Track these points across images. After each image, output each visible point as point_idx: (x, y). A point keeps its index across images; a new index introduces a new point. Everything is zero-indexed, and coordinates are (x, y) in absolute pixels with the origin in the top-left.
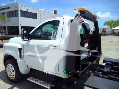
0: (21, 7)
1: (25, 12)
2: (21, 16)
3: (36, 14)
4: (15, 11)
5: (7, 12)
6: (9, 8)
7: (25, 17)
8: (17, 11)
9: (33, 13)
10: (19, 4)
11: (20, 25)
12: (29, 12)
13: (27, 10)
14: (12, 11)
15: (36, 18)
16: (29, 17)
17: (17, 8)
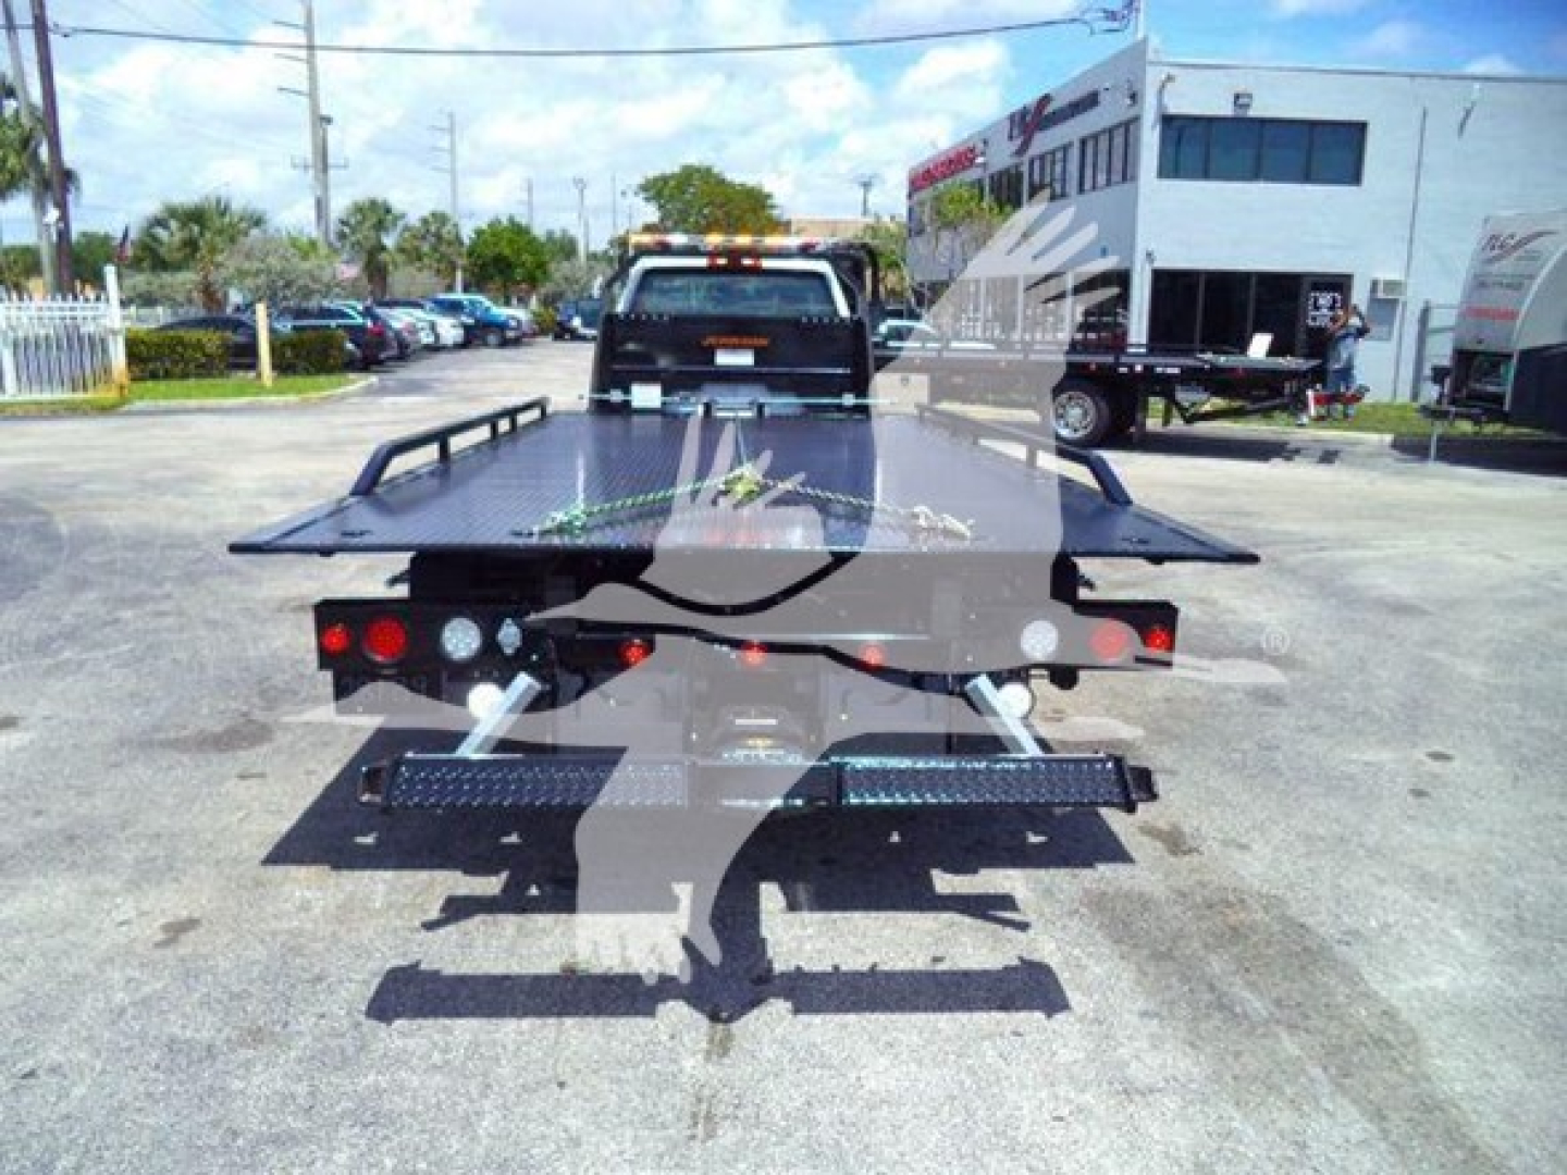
0: (1170, 78)
1: (1211, 122)
2: (1167, 170)
3: (1354, 130)
4: (1125, 124)
5: (1083, 142)
6: (1090, 101)
7: (1205, 171)
8: (1136, 119)
9: (1313, 125)
10: (1150, 56)
11: (1139, 257)
12: (1263, 122)
13: (1241, 101)
14: (1110, 131)
15: (1354, 176)
16: (1256, 173)
17: (1133, 97)
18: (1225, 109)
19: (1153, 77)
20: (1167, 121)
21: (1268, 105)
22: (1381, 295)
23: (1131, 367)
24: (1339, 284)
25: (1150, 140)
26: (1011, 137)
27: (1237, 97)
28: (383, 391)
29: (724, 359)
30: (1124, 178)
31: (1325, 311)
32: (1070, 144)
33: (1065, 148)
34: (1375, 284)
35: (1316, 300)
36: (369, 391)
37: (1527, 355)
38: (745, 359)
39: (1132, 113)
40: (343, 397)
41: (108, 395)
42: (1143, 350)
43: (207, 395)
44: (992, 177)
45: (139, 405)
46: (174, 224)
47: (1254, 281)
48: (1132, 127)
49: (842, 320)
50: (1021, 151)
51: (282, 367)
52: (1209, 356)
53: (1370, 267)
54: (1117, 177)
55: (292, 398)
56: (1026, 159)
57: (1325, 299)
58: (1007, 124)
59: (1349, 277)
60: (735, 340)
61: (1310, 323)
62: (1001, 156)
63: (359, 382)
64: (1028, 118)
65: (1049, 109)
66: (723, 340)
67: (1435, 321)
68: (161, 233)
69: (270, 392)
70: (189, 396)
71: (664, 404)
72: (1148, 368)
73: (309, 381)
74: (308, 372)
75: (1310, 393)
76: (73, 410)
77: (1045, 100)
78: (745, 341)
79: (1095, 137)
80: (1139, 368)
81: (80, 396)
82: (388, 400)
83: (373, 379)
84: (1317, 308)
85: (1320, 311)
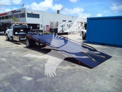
2: (27, 17)
3: (39, 15)
4: (24, 13)
6: (20, 11)
7: (30, 17)
8: (25, 13)
9: (36, 14)
12: (33, 14)
15: (39, 18)
16: (33, 17)
18: (31, 13)
19: (26, 10)
20: (27, 13)
21: (34, 13)
24: (39, 24)
25: (26, 15)
29: (21, 31)
30: (24, 17)
33: (18, 14)
34: (41, 25)
37: (54, 29)
38: (22, 30)
44: (9, 16)
49: (28, 28)
50: (13, 14)
53: (41, 23)
56: (13, 15)
62: (11, 14)
64: (13, 11)
67: (45, 27)
71: (18, 34)
77: (15, 10)
79: (21, 14)
85: (38, 26)
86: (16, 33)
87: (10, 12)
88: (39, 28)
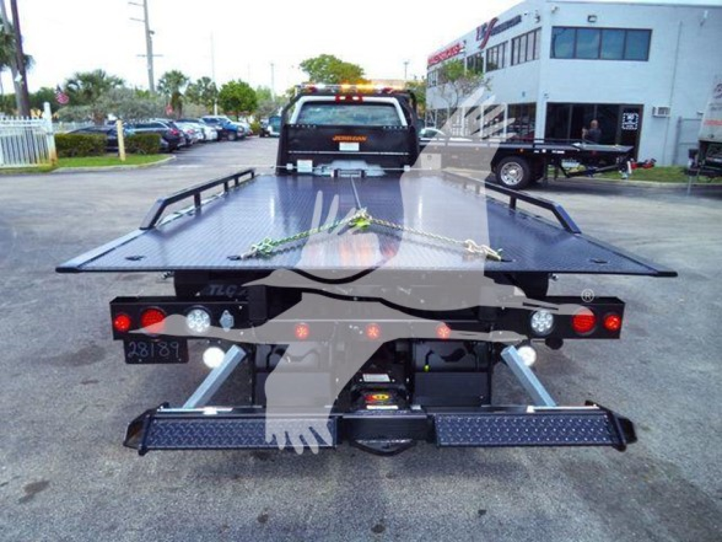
0: (556, 9)
1: (577, 28)
2: (554, 55)
4: (534, 31)
5: (513, 40)
8: (540, 29)
9: (626, 31)
11: (541, 96)
12: (601, 29)
13: (592, 19)
14: (527, 34)
15: (645, 57)
16: (599, 55)
17: (538, 18)
19: (549, 9)
20: (555, 29)
22: (656, 114)
23: (540, 150)
26: (477, 39)
27: (589, 17)
28: (178, 162)
30: (534, 58)
31: (630, 122)
32: (507, 42)
33: (504, 44)
34: (654, 109)
35: (626, 117)
36: (171, 163)
38: (354, 147)
39: (537, 26)
40: (159, 165)
41: (47, 165)
42: (542, 142)
43: (94, 165)
44: (468, 58)
45: (61, 169)
46: (79, 82)
47: (596, 108)
48: (538, 33)
49: (404, 127)
50: (482, 46)
51: (130, 150)
52: (577, 145)
53: (650, 101)
54: (530, 56)
55: (134, 166)
56: (485, 49)
57: (630, 117)
58: (476, 32)
59: (642, 106)
60: (348, 138)
61: (623, 128)
62: (473, 48)
63: (168, 158)
64: (486, 29)
65: (496, 25)
66: (344, 138)
67: (685, 127)
68: (74, 87)
69: (125, 163)
70: (86, 165)
71: (313, 170)
72: (549, 151)
73: (143, 158)
74: (142, 153)
75: (629, 163)
76: (30, 172)
77: (495, 20)
78: (354, 138)
79: (519, 37)
80: (544, 151)
81: (34, 165)
82: (181, 167)
83: (174, 157)
84: (627, 121)
85: (628, 122)
86: (304, 166)
87: (469, 34)
88: (632, 138)
